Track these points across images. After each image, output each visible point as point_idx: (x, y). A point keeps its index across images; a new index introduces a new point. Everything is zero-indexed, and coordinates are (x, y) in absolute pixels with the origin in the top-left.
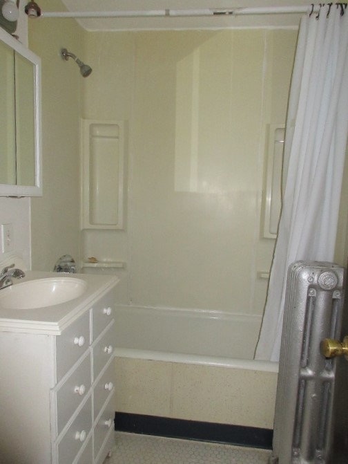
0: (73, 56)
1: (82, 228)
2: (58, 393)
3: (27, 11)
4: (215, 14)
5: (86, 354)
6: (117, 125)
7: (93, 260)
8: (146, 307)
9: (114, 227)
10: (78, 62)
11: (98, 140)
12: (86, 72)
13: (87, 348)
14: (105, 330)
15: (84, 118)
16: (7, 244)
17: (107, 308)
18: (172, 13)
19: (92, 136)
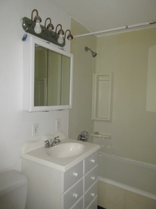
0: (90, 49)
1: (92, 119)
2: (65, 196)
3: (68, 38)
4: (150, 24)
5: (81, 179)
6: (108, 75)
7: (97, 133)
8: (119, 157)
9: (106, 120)
10: (91, 51)
11: (100, 82)
12: (95, 55)
13: (82, 177)
14: (94, 168)
15: (95, 73)
16: (58, 127)
17: (93, 160)
18: (129, 27)
19: (98, 80)
